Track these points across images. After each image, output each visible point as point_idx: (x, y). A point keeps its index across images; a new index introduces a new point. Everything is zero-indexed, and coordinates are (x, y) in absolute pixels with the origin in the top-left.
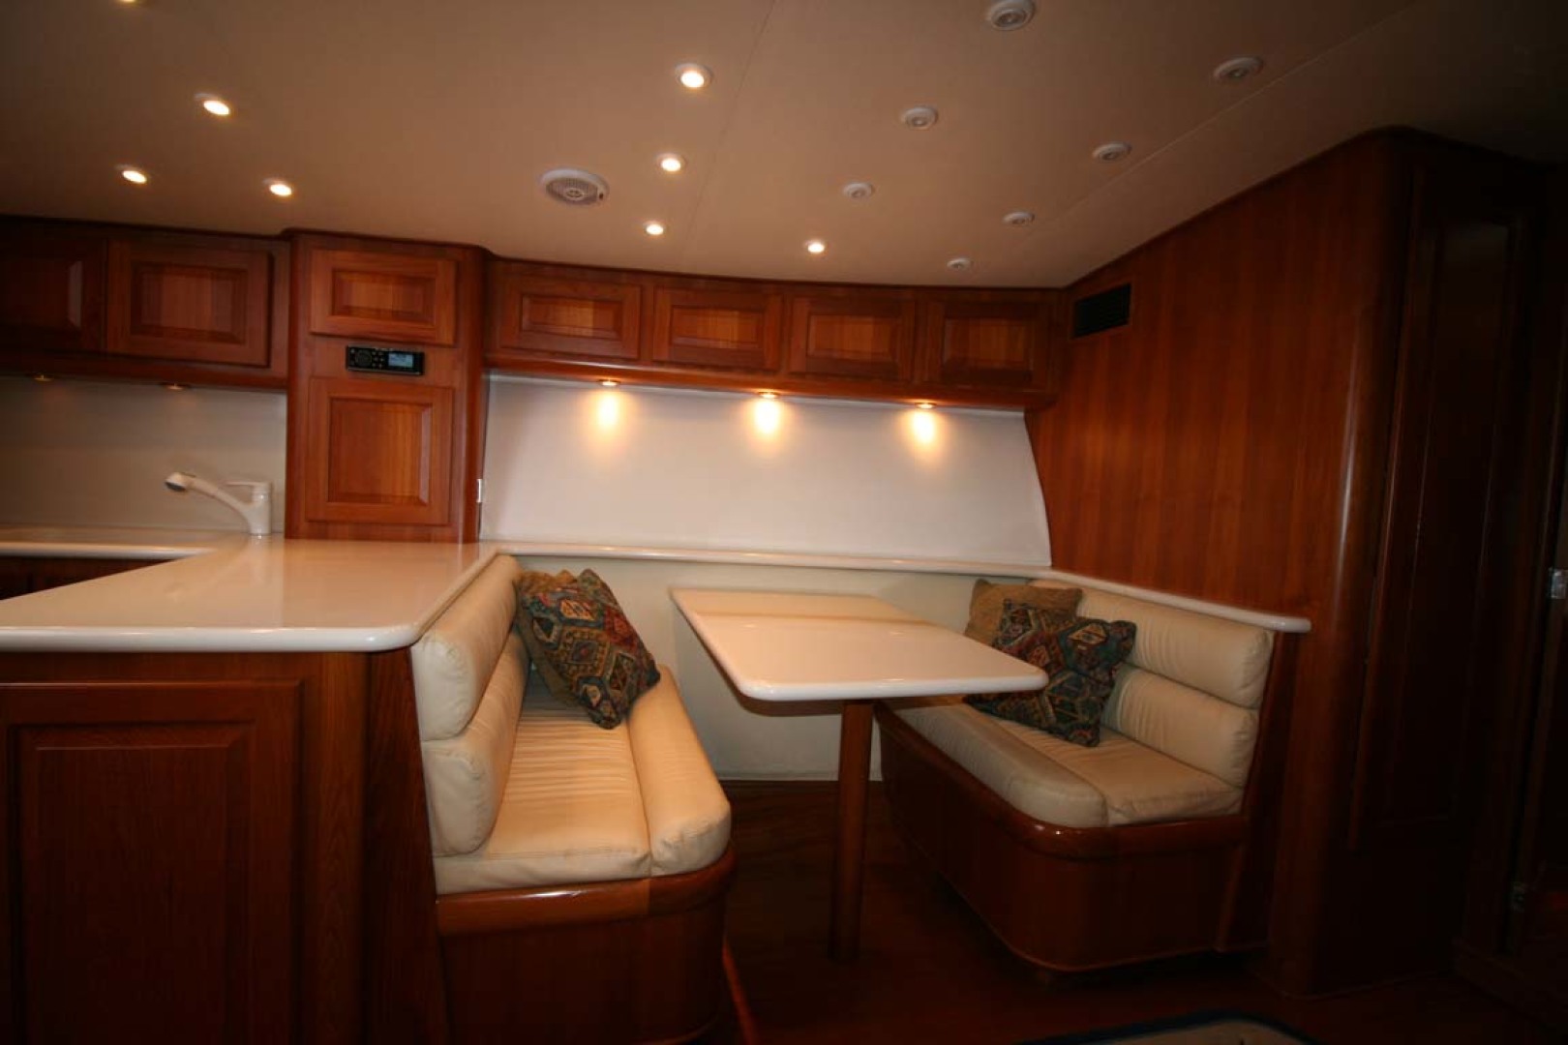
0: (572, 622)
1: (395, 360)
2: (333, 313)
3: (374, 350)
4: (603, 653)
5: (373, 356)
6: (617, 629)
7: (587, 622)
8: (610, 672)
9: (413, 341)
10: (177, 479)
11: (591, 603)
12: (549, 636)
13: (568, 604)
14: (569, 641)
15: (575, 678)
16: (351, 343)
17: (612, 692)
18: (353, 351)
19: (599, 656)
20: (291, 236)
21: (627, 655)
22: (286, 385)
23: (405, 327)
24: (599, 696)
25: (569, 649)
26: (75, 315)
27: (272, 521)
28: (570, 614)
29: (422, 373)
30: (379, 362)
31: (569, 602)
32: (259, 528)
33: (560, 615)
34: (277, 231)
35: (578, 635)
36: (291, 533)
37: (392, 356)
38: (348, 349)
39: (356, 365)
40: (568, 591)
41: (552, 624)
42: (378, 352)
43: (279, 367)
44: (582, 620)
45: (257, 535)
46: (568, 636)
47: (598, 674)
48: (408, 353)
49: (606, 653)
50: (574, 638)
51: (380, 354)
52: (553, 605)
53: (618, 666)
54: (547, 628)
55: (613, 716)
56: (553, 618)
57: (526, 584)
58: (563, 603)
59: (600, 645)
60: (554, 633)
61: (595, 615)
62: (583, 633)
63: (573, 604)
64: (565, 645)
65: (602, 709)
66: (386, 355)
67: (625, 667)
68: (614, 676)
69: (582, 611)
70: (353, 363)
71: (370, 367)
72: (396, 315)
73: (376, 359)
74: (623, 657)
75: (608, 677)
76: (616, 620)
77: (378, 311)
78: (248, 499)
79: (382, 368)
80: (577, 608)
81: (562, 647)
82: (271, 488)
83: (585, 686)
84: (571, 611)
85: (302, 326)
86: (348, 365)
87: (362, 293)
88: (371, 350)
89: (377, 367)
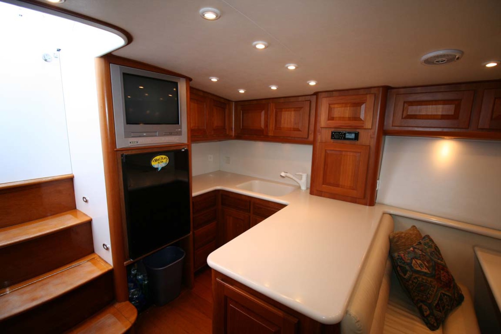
0: (418, 272)
1: (348, 136)
2: (329, 120)
3: (341, 132)
4: (433, 291)
5: (340, 135)
6: (442, 278)
7: (426, 273)
8: (436, 302)
9: (356, 128)
10: (283, 174)
11: (428, 262)
12: (405, 275)
13: (416, 262)
14: (416, 281)
15: (416, 298)
16: (333, 130)
17: (436, 312)
18: (334, 133)
19: (430, 292)
20: (316, 94)
21: (447, 294)
22: (313, 143)
23: (353, 123)
24: (428, 312)
25: (414, 284)
26: (263, 125)
27: (307, 185)
28: (416, 267)
29: (358, 140)
30: (342, 137)
31: (417, 260)
32: (303, 188)
33: (411, 267)
34: (312, 93)
35: (420, 279)
36: (312, 193)
37: (347, 134)
38: (332, 132)
39: (334, 138)
40: (416, 250)
41: (407, 271)
42: (342, 133)
43: (311, 138)
44: (423, 272)
45: (303, 190)
46: (415, 278)
47: (429, 302)
48: (353, 133)
49: (435, 291)
50: (418, 280)
51: (343, 134)
52: (409, 261)
53: (441, 299)
54: (405, 272)
55: (435, 324)
56: (407, 267)
57: (395, 240)
58: (414, 261)
59: (432, 287)
60: (408, 275)
61: (431, 270)
62: (423, 279)
63: (419, 262)
64: (413, 282)
65: (429, 319)
66: (345, 134)
67: (445, 301)
68: (438, 304)
69: (423, 267)
70: (333, 138)
71: (339, 139)
72: (349, 119)
73: (341, 136)
74: (444, 294)
75: (434, 305)
76: (442, 272)
77: (343, 117)
78: (301, 179)
79: (343, 139)
80: (421, 265)
81: (411, 282)
82: (307, 175)
83: (421, 304)
84: (418, 266)
85: (318, 125)
86: (332, 138)
87: (338, 111)
88: (340, 133)
89: (341, 139)
